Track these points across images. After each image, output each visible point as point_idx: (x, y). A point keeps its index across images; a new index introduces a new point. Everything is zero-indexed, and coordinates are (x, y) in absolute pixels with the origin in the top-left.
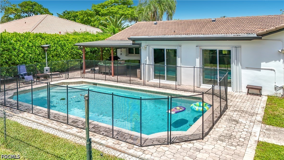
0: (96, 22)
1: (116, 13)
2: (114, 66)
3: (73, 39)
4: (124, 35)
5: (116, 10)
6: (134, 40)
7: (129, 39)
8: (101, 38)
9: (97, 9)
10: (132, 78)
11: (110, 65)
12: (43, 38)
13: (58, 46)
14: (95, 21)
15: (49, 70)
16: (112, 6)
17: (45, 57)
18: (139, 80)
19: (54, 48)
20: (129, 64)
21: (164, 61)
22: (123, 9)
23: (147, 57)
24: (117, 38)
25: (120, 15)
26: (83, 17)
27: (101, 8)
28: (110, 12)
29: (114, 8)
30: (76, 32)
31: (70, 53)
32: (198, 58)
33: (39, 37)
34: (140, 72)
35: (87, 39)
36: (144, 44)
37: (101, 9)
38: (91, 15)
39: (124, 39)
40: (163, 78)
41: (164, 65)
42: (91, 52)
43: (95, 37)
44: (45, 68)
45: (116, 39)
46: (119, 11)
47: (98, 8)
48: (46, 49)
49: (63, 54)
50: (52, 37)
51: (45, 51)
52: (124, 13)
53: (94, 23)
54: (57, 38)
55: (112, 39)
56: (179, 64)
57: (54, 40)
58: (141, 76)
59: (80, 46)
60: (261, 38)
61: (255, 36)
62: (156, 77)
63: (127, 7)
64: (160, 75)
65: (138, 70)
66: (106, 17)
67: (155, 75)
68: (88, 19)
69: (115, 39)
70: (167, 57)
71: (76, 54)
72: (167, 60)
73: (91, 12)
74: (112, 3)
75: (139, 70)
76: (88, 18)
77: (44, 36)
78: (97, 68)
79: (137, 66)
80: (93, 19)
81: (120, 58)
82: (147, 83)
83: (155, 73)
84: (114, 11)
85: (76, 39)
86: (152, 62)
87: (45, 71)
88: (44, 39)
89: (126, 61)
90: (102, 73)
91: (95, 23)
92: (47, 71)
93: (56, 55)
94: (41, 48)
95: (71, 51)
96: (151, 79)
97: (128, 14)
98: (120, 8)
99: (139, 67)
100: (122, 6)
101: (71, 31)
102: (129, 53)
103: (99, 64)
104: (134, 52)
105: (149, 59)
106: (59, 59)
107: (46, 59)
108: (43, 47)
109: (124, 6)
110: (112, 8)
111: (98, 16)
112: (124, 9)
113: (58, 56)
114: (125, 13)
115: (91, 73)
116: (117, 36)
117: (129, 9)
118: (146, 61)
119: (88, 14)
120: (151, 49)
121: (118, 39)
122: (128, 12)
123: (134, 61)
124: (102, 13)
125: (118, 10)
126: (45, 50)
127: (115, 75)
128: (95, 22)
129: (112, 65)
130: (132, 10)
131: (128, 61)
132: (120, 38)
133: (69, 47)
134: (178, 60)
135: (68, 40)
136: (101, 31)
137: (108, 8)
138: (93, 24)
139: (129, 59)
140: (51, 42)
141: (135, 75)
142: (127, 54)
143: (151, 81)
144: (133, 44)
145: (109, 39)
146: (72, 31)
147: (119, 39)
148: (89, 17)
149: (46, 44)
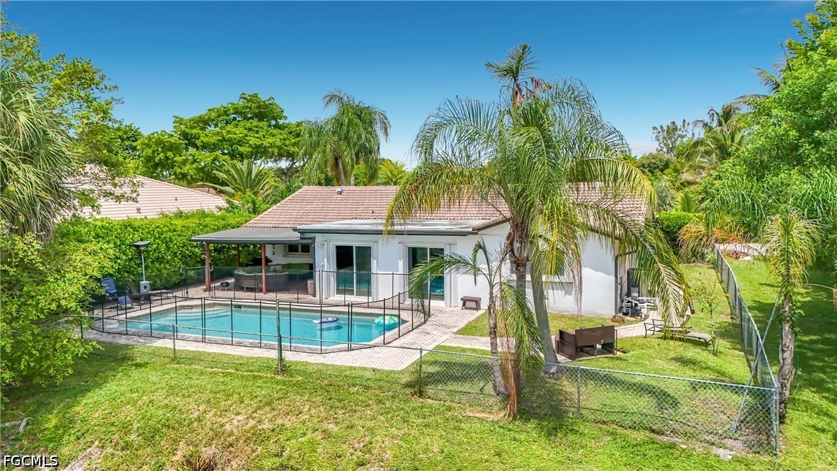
0: (188, 166)
1: (240, 143)
2: (266, 276)
3: (183, 226)
4: (278, 216)
5: (241, 135)
6: (302, 232)
7: (295, 230)
8: (232, 221)
9: (187, 130)
10: (300, 296)
11: (259, 274)
12: (135, 230)
13: (160, 242)
14: (184, 162)
15: (148, 288)
16: (227, 123)
17: (141, 264)
18: (311, 297)
19: (154, 246)
20: (294, 272)
21: (353, 265)
22: (257, 132)
23: (326, 260)
24: (267, 222)
25: (252, 148)
26: (154, 152)
27: (198, 128)
28: (224, 138)
29: (234, 130)
30: (181, 213)
31: (180, 254)
32: (401, 260)
33: (129, 228)
34: (313, 285)
35: (206, 226)
36: (319, 238)
37: (200, 131)
38: (173, 148)
39: (280, 226)
40: (351, 292)
41: (351, 272)
42: (216, 250)
43: (220, 221)
44: (141, 282)
45: (266, 225)
46: (249, 138)
47: (192, 128)
48: (142, 248)
49: (169, 257)
50: (148, 226)
51: (140, 253)
52: (262, 144)
53: (181, 169)
54: (158, 227)
55: (257, 225)
56: (374, 269)
57: (154, 231)
58: (315, 291)
59: (202, 241)
60: (477, 234)
61: (471, 230)
62: (339, 292)
63: (269, 126)
64: (345, 289)
65: (309, 282)
66: (215, 153)
67: (338, 289)
68: (167, 158)
69: (263, 225)
70: (357, 258)
71: (190, 256)
72: (357, 262)
73: (172, 140)
74: (228, 115)
75: (312, 282)
76: (166, 156)
77: (136, 224)
78: (231, 281)
79: (305, 274)
80: (178, 158)
81: (271, 261)
82: (324, 301)
83: (338, 286)
84: (235, 136)
85: (188, 228)
86: (334, 267)
87: (142, 288)
88: (137, 231)
89: (284, 266)
90: (242, 289)
91: (186, 169)
92: (145, 287)
93: (158, 259)
94: (134, 248)
95: (182, 251)
96: (331, 294)
97: (272, 145)
98: (250, 130)
99: (311, 276)
100: (255, 122)
101: (171, 209)
102: (289, 251)
103: (236, 272)
104: (300, 250)
105: (328, 262)
106: (162, 265)
107: (143, 266)
108: (138, 247)
109: (261, 124)
110: (229, 127)
111: (192, 150)
112: (262, 131)
113: (160, 260)
114: (265, 143)
115: (222, 290)
116: (266, 219)
117: (275, 131)
118: (323, 266)
119: (165, 145)
120: (331, 246)
121: (268, 225)
122: (271, 140)
123: (300, 266)
124: (202, 141)
125: (246, 136)
126: (140, 251)
127: (268, 291)
128: (185, 166)
129: (263, 274)
130: (281, 134)
131: (289, 266)
132: (273, 222)
133: (178, 244)
134: (374, 263)
135: (175, 231)
136: (226, 205)
137: (218, 129)
138: (179, 170)
139: (289, 263)
140: (149, 236)
141: (306, 291)
142: (285, 252)
143: (332, 298)
144: (301, 238)
145: (251, 225)
146: (174, 210)
147: (271, 226)
148: (170, 154)
149: (142, 240)
